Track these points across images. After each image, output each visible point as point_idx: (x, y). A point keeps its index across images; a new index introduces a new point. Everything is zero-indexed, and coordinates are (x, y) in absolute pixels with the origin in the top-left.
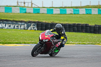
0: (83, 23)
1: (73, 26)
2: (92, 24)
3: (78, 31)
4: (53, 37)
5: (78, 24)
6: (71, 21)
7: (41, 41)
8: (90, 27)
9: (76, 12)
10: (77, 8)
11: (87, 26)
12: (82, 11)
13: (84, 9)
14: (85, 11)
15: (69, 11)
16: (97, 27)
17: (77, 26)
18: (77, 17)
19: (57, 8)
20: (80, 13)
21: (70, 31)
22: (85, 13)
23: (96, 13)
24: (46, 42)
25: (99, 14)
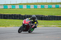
0: (18, 13)
1: (12, 16)
2: (23, 14)
3: (15, 19)
4: (30, 22)
5: (14, 15)
6: (10, 13)
7: (24, 24)
8: (22, 16)
9: (14, 7)
10: (14, 5)
11: (20, 15)
12: (17, 7)
13: (18, 5)
14: (19, 7)
15: (9, 7)
16: (26, 16)
17: (14, 16)
18: (14, 10)
19: (2, 5)
20: (16, 8)
21: (10, 19)
22: (19, 8)
23: (25, 8)
24: (26, 25)
25: (27, 8)
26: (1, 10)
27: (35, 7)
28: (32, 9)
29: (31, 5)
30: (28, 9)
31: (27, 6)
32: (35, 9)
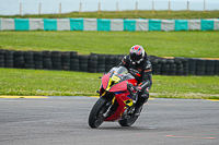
1: (44, 57)
2: (83, 52)
3: (54, 67)
5: (53, 52)
6: (38, 45)
8: (81, 58)
9: (50, 27)
10: (51, 16)
11: (73, 55)
12: (63, 25)
13: (68, 20)
14: (68, 24)
15: (33, 24)
16: (94, 59)
17: (52, 57)
18: (52, 37)
19: (8, 17)
20: (58, 29)
21: (36, 68)
22: (69, 28)
23: (92, 29)
25: (100, 30)
26: (6, 36)
27: (127, 28)
28: (117, 34)
29: (113, 17)
30: (103, 34)
31: (99, 22)
32: (127, 34)
